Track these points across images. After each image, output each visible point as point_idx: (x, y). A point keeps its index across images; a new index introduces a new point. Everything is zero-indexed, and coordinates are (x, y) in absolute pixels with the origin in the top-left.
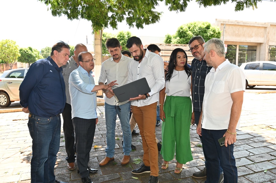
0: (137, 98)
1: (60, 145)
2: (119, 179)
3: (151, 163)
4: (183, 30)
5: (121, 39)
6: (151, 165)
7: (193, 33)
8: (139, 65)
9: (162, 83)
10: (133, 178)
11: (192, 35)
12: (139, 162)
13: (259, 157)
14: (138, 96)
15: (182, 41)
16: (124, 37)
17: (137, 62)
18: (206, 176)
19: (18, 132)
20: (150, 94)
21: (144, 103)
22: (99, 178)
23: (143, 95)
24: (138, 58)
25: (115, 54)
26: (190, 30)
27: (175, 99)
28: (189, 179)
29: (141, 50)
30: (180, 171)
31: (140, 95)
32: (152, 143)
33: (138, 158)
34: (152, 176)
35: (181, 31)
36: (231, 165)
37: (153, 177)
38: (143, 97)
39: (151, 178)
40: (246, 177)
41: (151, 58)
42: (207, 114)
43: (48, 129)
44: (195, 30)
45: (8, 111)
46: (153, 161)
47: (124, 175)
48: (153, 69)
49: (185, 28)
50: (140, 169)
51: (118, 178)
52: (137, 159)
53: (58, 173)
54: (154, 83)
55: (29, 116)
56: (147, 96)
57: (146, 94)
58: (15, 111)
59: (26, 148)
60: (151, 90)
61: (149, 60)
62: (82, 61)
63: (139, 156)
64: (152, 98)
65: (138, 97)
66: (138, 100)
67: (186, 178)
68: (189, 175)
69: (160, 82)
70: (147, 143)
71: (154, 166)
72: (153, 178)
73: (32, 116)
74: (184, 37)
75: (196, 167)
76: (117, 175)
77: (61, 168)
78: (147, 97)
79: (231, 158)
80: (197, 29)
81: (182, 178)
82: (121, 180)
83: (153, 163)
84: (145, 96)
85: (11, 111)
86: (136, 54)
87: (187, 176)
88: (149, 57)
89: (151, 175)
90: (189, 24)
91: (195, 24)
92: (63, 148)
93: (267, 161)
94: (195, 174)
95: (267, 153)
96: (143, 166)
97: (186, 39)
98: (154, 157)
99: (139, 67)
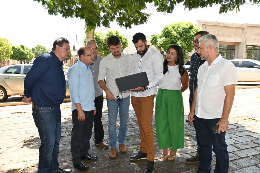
0: (136, 89)
2: (118, 165)
4: (168, 30)
7: (177, 33)
8: (141, 59)
9: (160, 78)
10: (131, 164)
12: (136, 150)
13: (244, 144)
14: (137, 88)
15: (167, 41)
18: (199, 161)
19: (18, 124)
20: (148, 87)
21: (143, 94)
22: (99, 164)
23: (141, 88)
26: (174, 30)
27: (166, 92)
28: (183, 164)
29: (145, 45)
30: (174, 158)
31: (139, 87)
32: (149, 132)
33: (133, 146)
34: (149, 161)
35: (166, 30)
36: (223, 149)
38: (142, 89)
40: (234, 162)
41: (153, 54)
42: (201, 104)
44: (179, 30)
45: (6, 105)
46: (150, 148)
47: (122, 161)
48: (153, 64)
49: (170, 28)
50: (137, 156)
51: (117, 164)
52: (133, 147)
53: (61, 160)
54: (153, 77)
56: (146, 89)
57: (144, 87)
58: (13, 105)
59: (27, 138)
60: (150, 84)
61: (150, 55)
63: (135, 144)
65: (137, 89)
66: (137, 91)
67: (179, 164)
68: (182, 161)
69: (159, 77)
70: (145, 131)
71: (150, 153)
72: (150, 162)
75: (188, 153)
76: (117, 162)
77: (64, 156)
78: (145, 89)
81: (176, 163)
82: (120, 166)
83: (150, 149)
84: (143, 88)
85: (8, 105)
86: (141, 49)
87: (180, 162)
88: (151, 53)
89: (148, 160)
90: (173, 25)
91: (179, 24)
92: (63, 138)
93: (251, 148)
94: (188, 160)
95: (251, 141)
96: (140, 153)
97: (171, 39)
98: (151, 145)
99: (141, 61)
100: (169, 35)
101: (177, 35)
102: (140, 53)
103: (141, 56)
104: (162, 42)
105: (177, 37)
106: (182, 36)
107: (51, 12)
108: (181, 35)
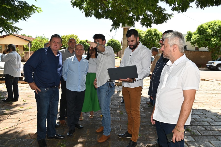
4: (203, 28)
5: (149, 35)
7: (212, 31)
9: (148, 72)
11: (211, 33)
14: (127, 79)
15: (201, 37)
16: (151, 33)
21: (130, 85)
26: (209, 29)
29: (137, 41)
32: (136, 117)
35: (201, 28)
41: (142, 50)
44: (215, 28)
48: (141, 59)
49: (205, 26)
56: (134, 80)
61: (140, 51)
69: (146, 71)
70: (132, 116)
74: (203, 34)
80: (216, 28)
84: (132, 80)
90: (209, 23)
91: (215, 23)
96: (127, 133)
97: (205, 36)
99: (131, 55)
100: (204, 33)
101: (212, 33)
103: (131, 50)
104: (196, 38)
105: (212, 34)
106: (218, 33)
107: (87, 15)
108: (217, 33)
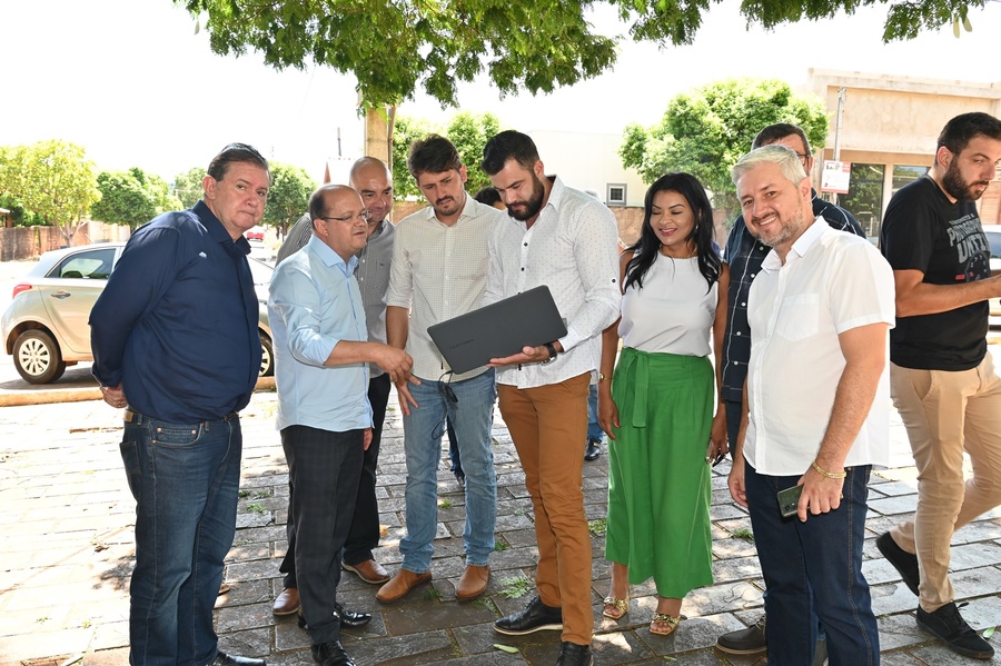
0: (517, 357)
1: (238, 525)
2: (448, 649)
3: (564, 594)
4: (688, 109)
5: (463, 141)
6: (565, 602)
7: (726, 120)
8: (528, 236)
9: (609, 303)
10: (498, 649)
11: (721, 129)
12: (523, 590)
13: (965, 579)
14: (521, 351)
15: (684, 149)
16: (471, 133)
17: (518, 222)
19: (87, 473)
20: (565, 342)
21: (544, 374)
22: (375, 645)
23: (537, 349)
24: (523, 209)
25: (442, 196)
26: (713, 110)
27: (652, 363)
28: (705, 657)
29: (535, 179)
30: (673, 626)
31: (526, 349)
32: (570, 523)
33: (516, 575)
34: (567, 643)
35: (681, 111)
36: (854, 606)
37: (571, 646)
38: (540, 355)
39: (565, 649)
40: (915, 654)
41: (570, 211)
43: (191, 467)
44: (733, 108)
45: (55, 398)
46: (572, 589)
47: (465, 636)
48: (576, 249)
49: (696, 102)
50: (526, 616)
51: (443, 649)
52: (515, 579)
53: (230, 624)
54: (581, 302)
55: (127, 416)
56: (554, 351)
57: (549, 345)
58: (81, 398)
59: (114, 531)
60: (570, 330)
61: (562, 216)
62: (325, 219)
63: (523, 568)
64: (574, 355)
65: (522, 355)
66: (519, 365)
67: (692, 653)
68: (704, 643)
69: (602, 299)
70: (552, 520)
71: (574, 608)
72: (570, 650)
73: (135, 419)
74: (691, 133)
75: (732, 612)
76: (443, 637)
77: (241, 608)
78: (553, 354)
79: (855, 581)
80: (738, 107)
81: (676, 651)
82: (455, 657)
83: (571, 594)
84: (545, 351)
85: (63, 397)
86: (518, 196)
87: (696, 647)
88: (565, 207)
89: (564, 639)
90: (710, 88)
91: (733, 85)
92: (247, 533)
93: (993, 595)
94: (726, 641)
95: (994, 566)
96: (537, 605)
97: (700, 144)
98: (576, 575)
99: (525, 245)
100: (693, 129)
101: (726, 128)
102: (518, 211)
104: (663, 154)
105: (724, 135)
106: (746, 131)
108: (742, 127)
